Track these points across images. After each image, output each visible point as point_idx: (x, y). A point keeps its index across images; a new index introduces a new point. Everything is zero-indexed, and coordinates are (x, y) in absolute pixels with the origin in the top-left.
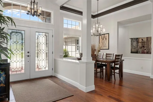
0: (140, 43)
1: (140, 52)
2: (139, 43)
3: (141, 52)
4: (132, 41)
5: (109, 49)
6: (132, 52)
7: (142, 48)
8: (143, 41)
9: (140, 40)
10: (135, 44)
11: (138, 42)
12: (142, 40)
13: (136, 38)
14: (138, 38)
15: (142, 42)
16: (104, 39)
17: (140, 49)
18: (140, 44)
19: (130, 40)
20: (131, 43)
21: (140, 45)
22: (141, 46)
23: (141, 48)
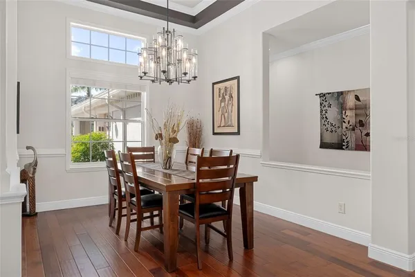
0: (351, 109)
1: (350, 144)
2: (346, 109)
3: (353, 146)
4: (324, 103)
5: (238, 133)
6: (324, 145)
7: (357, 131)
8: (358, 103)
9: (351, 101)
10: (333, 113)
11: (342, 107)
12: (357, 98)
13: (338, 92)
14: (342, 93)
15: (356, 108)
16: (227, 97)
17: (349, 134)
18: (348, 113)
19: (318, 100)
20: (321, 112)
21: (350, 116)
22: (353, 121)
23: (353, 129)
